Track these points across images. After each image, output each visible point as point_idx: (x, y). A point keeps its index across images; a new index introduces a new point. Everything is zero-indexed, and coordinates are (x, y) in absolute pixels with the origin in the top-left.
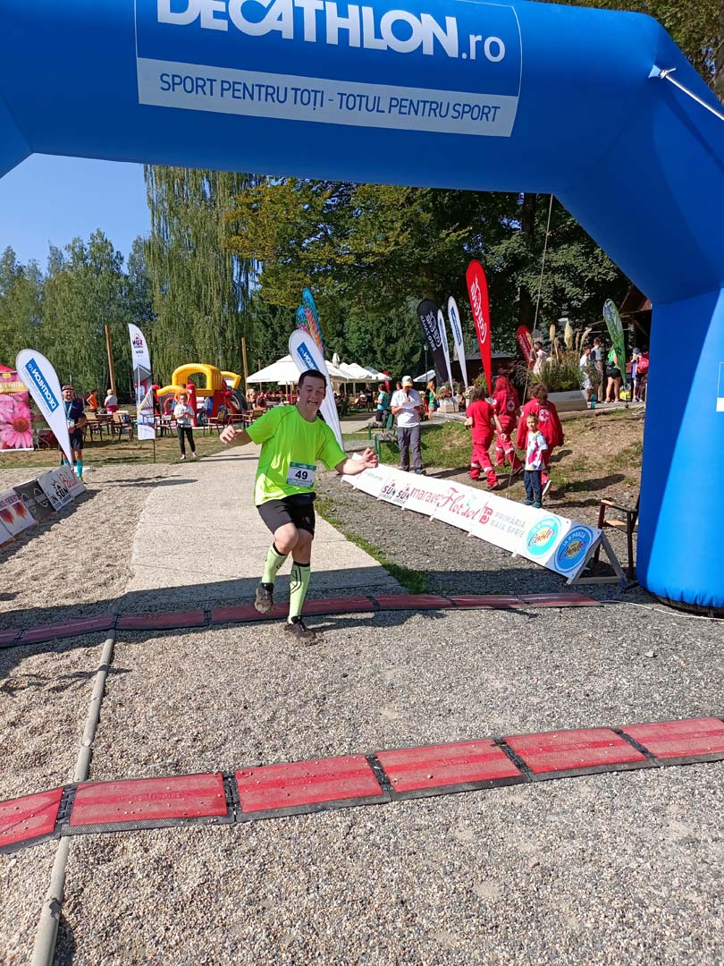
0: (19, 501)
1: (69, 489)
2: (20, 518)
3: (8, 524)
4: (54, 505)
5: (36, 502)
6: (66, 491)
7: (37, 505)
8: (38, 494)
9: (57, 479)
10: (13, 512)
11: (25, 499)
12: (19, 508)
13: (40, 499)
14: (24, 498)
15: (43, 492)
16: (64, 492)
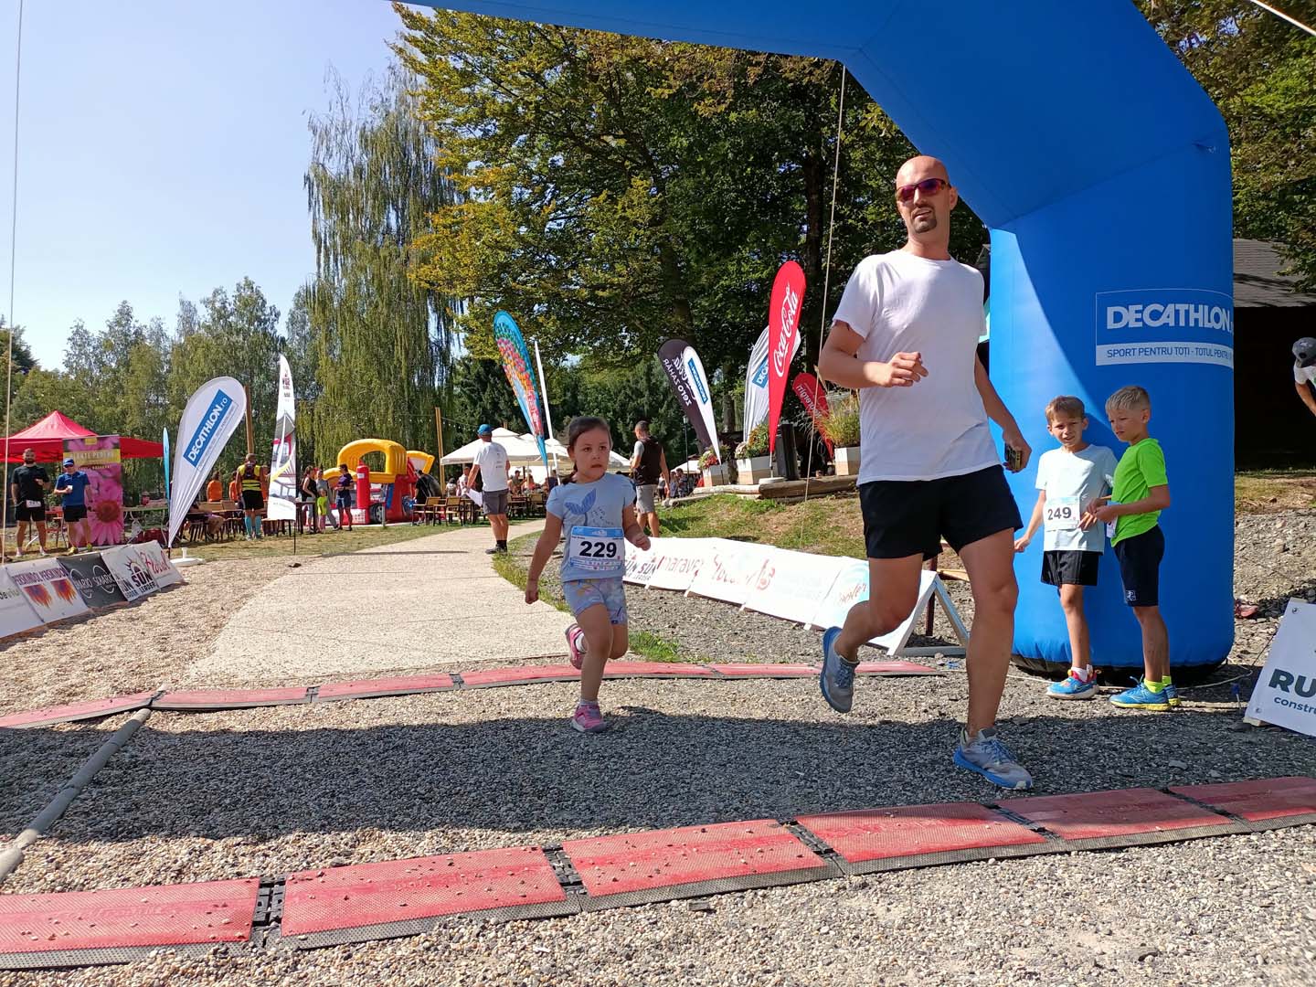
0: (66, 577)
1: (155, 576)
2: (63, 602)
3: (39, 607)
4: (124, 593)
5: (94, 584)
6: (148, 576)
7: (95, 588)
8: (99, 573)
9: (134, 557)
10: (51, 590)
11: (76, 577)
12: (63, 588)
13: (101, 581)
14: (74, 574)
15: (109, 572)
16: (144, 578)
